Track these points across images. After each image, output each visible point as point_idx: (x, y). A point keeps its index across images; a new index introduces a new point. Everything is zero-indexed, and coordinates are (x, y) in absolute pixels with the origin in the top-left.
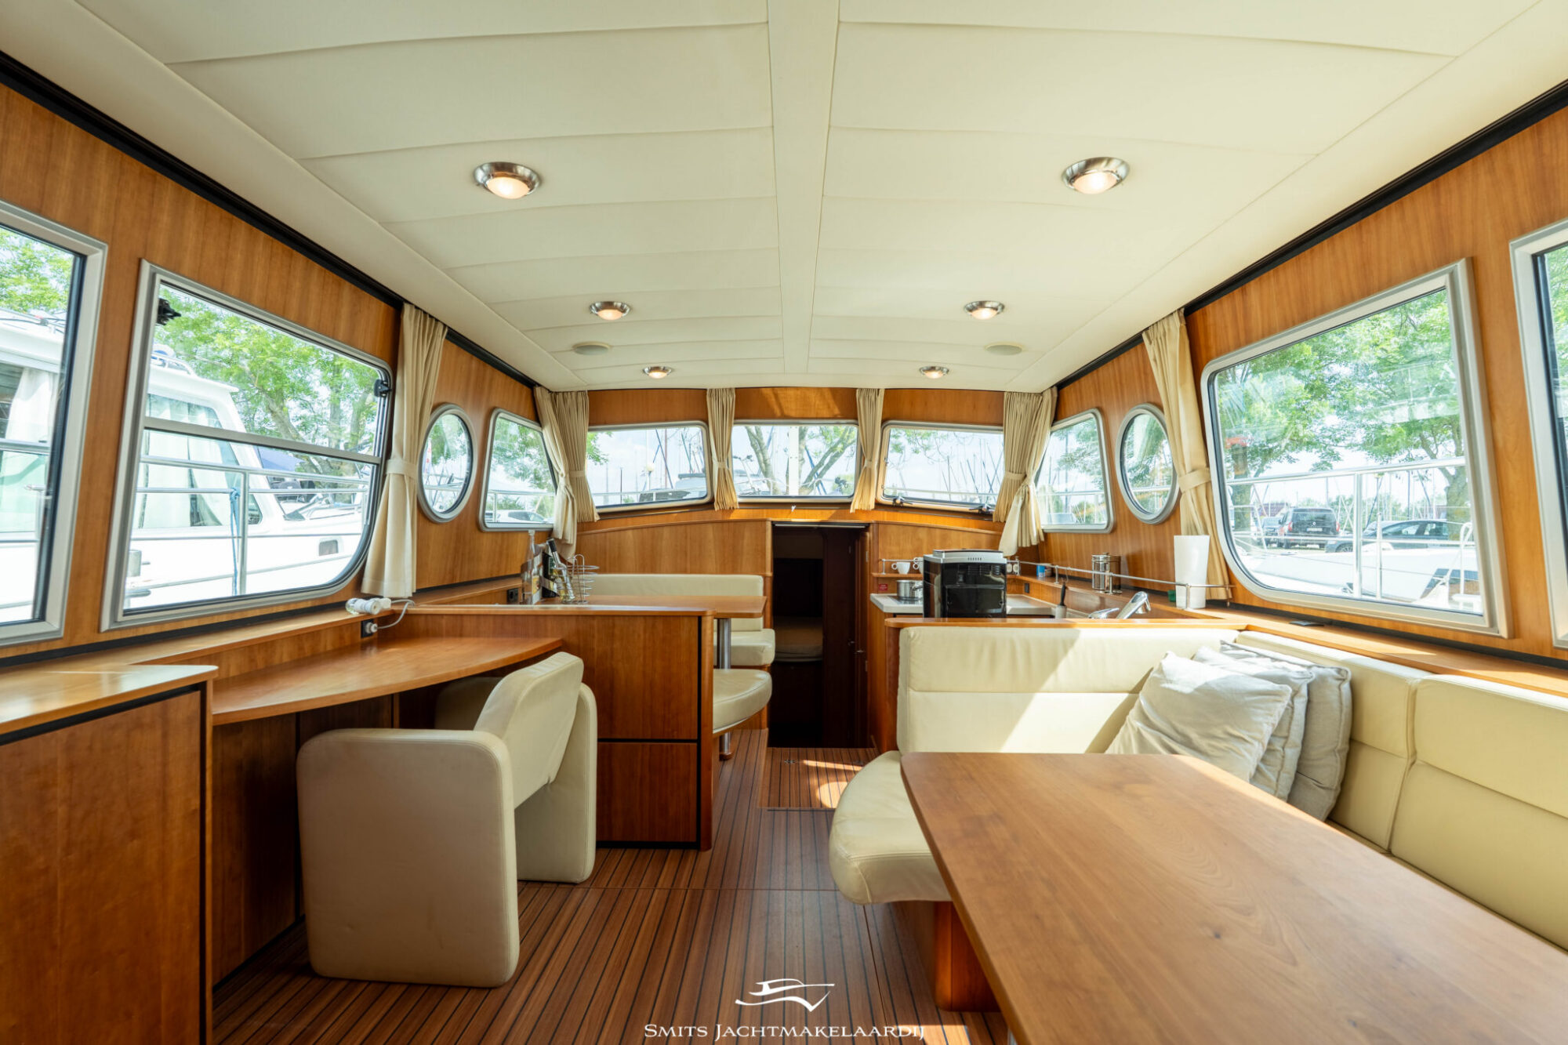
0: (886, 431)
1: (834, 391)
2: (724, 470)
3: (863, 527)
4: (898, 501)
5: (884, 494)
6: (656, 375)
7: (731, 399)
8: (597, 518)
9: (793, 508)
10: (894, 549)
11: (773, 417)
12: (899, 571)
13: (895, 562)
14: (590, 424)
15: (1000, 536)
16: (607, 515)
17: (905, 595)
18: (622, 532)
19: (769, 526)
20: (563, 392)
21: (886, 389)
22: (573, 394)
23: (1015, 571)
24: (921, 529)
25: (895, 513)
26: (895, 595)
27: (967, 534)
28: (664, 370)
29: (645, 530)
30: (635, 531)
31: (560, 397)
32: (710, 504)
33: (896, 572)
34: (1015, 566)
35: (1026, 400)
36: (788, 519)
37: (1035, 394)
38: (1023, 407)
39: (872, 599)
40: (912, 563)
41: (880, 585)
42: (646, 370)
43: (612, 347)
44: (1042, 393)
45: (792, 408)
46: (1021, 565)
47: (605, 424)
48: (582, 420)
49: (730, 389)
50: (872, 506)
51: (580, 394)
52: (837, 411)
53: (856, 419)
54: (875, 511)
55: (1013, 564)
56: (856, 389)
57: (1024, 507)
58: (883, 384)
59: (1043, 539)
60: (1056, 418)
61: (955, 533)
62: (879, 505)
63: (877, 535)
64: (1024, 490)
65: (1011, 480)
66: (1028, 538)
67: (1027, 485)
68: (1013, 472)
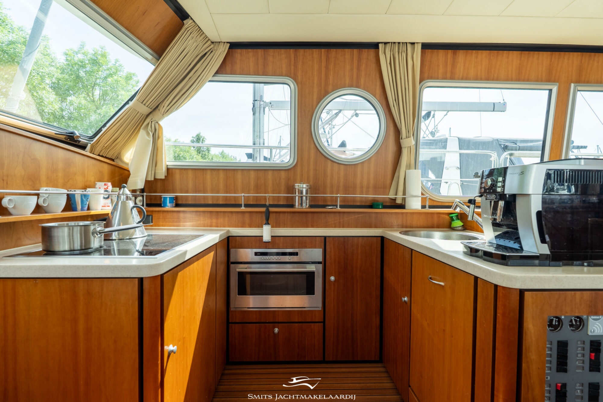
35: (200, 39)
44: (215, 42)
64: (153, 126)
65: (138, 112)
66: (153, 172)
67: (157, 122)
68: (145, 105)
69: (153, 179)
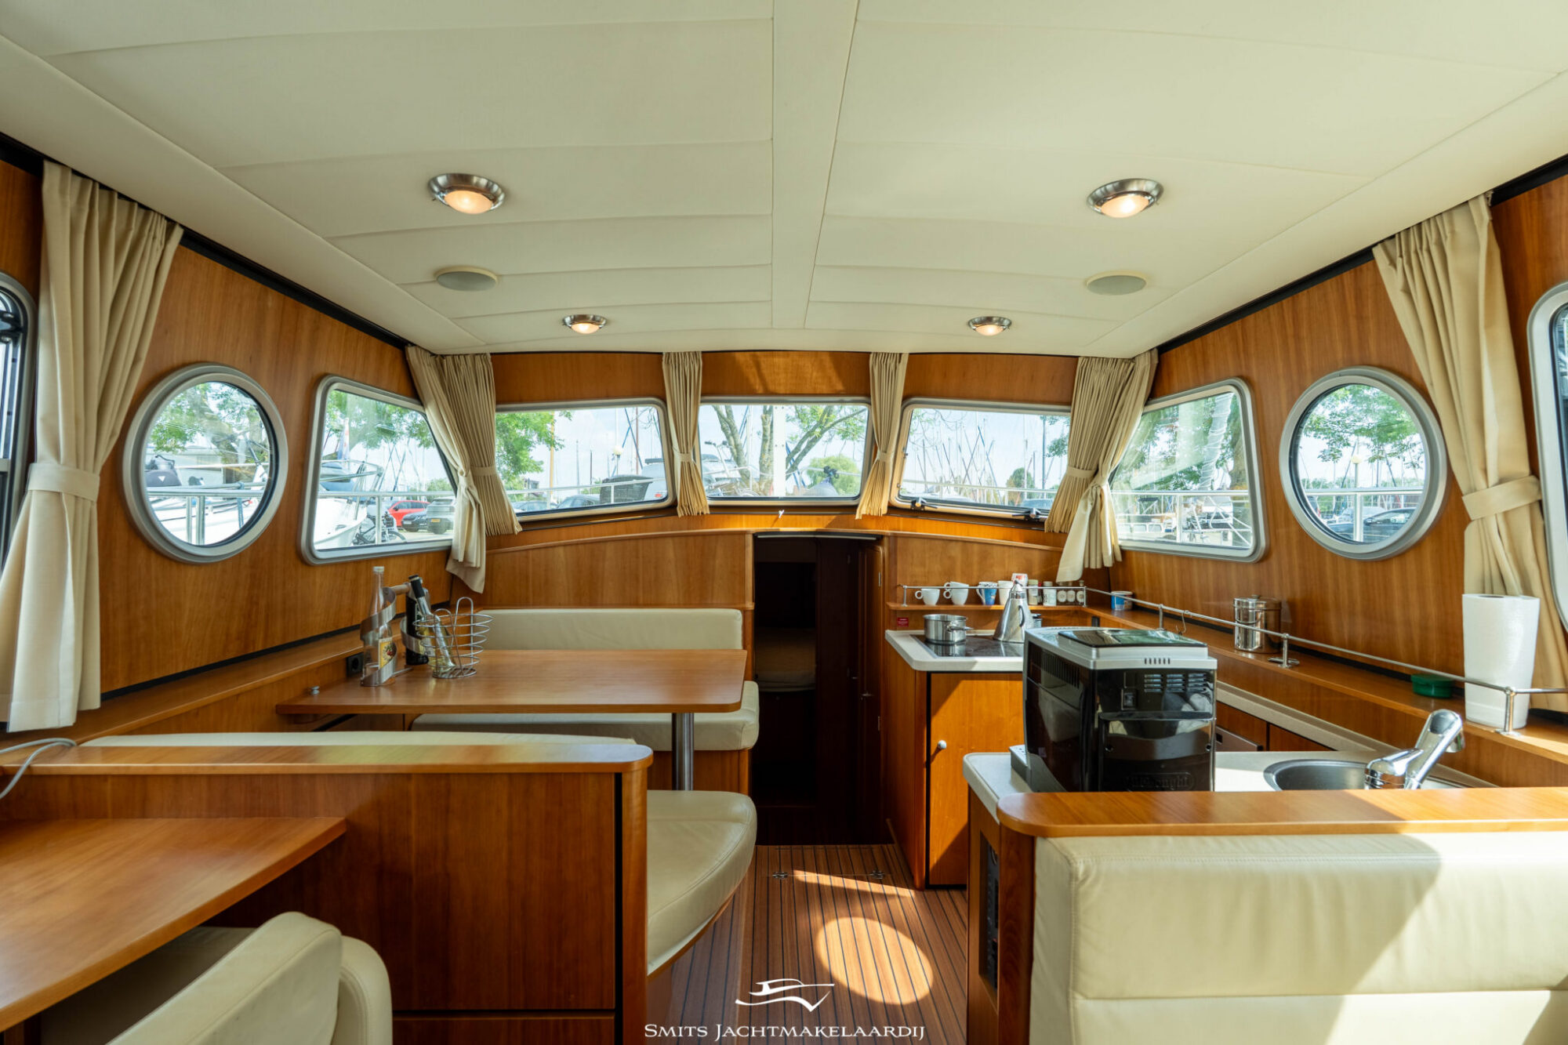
0: (907, 412)
1: (837, 357)
2: (689, 464)
3: (874, 539)
4: (918, 504)
5: (899, 495)
6: (583, 328)
7: (697, 366)
8: (518, 529)
9: (781, 513)
10: (918, 570)
11: (753, 393)
12: (925, 601)
13: (920, 589)
14: (498, 403)
15: (1061, 553)
16: (534, 524)
17: (937, 637)
18: (550, 549)
19: (750, 540)
20: (453, 355)
21: (910, 354)
22: (468, 358)
23: (1080, 600)
24: (953, 544)
25: (914, 520)
26: (921, 632)
27: (1015, 550)
28: (595, 321)
29: (580, 547)
30: (568, 548)
31: (448, 363)
32: (671, 509)
33: (921, 602)
34: (1080, 593)
35: (1109, 367)
36: (774, 528)
37: (1123, 359)
38: (1104, 378)
39: (886, 638)
40: (942, 591)
41: (899, 619)
42: (568, 320)
43: (500, 276)
44: (1134, 358)
45: (780, 382)
46: (1088, 593)
47: (521, 401)
48: (486, 397)
49: (695, 353)
50: (884, 510)
51: (478, 358)
52: (840, 387)
53: (868, 395)
54: (888, 517)
55: (1076, 591)
56: (870, 353)
57: (1095, 516)
58: (908, 345)
59: (1119, 558)
60: (1153, 395)
61: (999, 548)
62: (892, 508)
63: (893, 552)
64: (1094, 492)
65: (1076, 479)
66: (1098, 558)
67: (1099, 486)
68: (1079, 468)
69: (1099, 566)
